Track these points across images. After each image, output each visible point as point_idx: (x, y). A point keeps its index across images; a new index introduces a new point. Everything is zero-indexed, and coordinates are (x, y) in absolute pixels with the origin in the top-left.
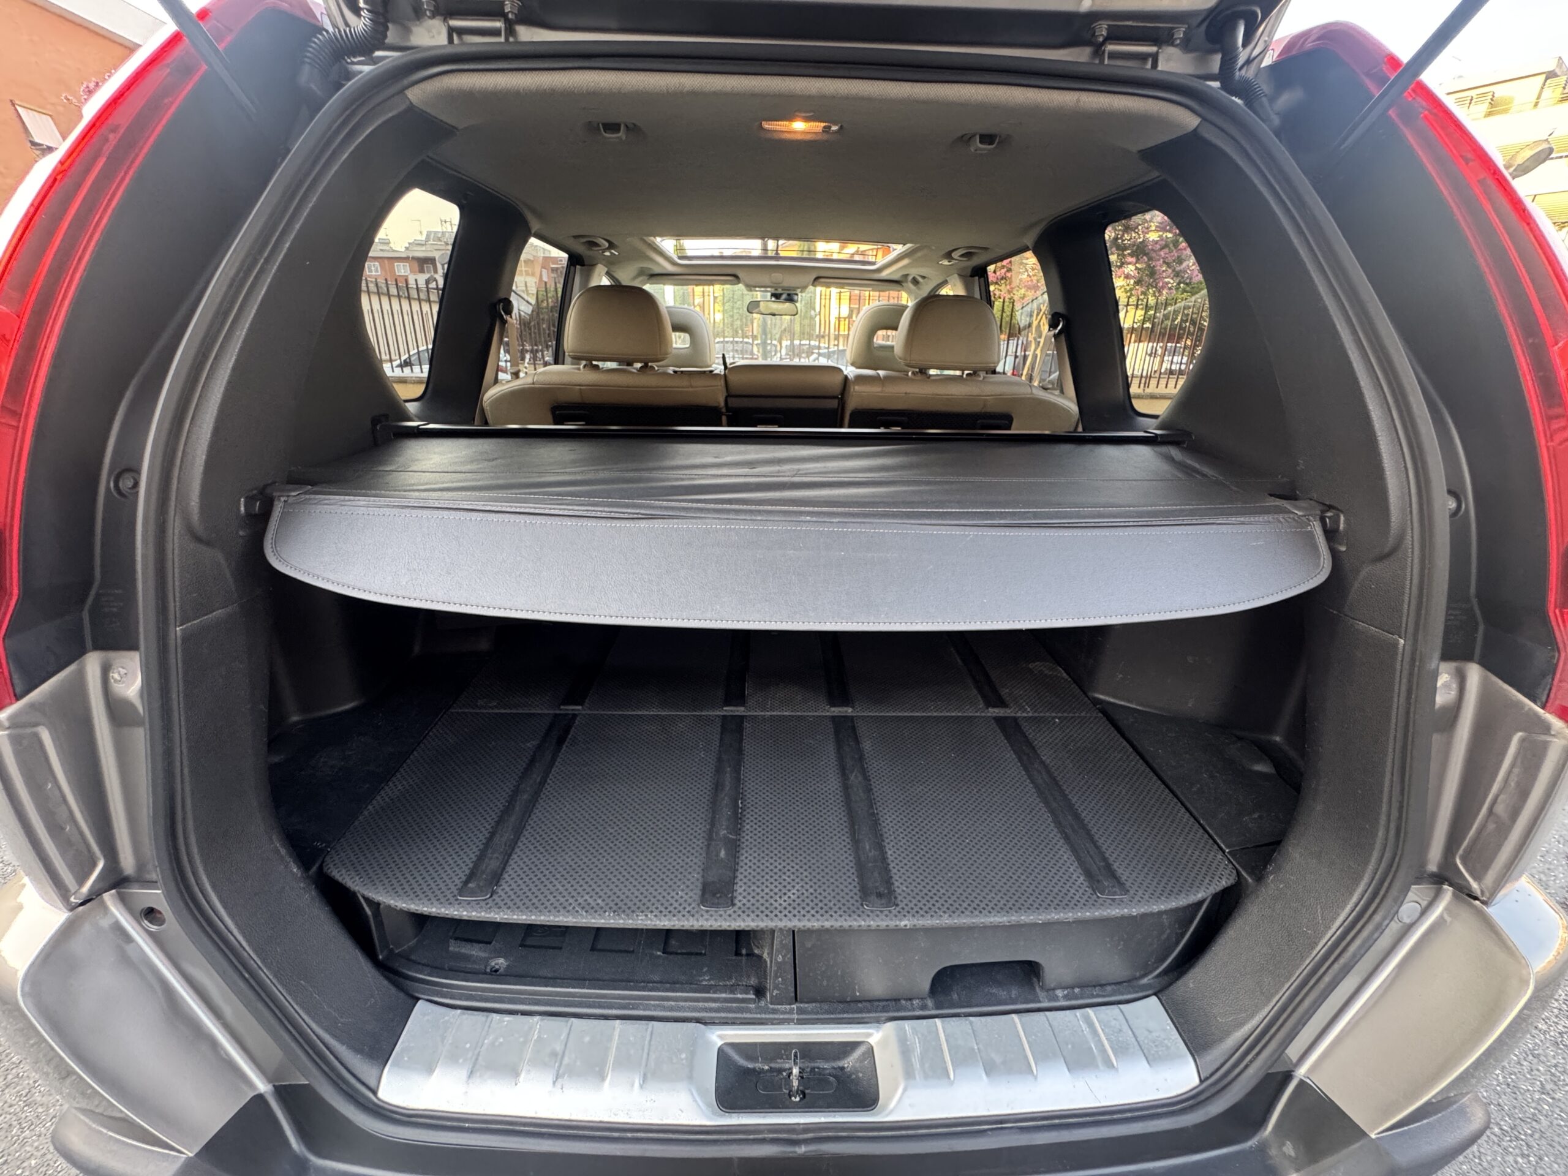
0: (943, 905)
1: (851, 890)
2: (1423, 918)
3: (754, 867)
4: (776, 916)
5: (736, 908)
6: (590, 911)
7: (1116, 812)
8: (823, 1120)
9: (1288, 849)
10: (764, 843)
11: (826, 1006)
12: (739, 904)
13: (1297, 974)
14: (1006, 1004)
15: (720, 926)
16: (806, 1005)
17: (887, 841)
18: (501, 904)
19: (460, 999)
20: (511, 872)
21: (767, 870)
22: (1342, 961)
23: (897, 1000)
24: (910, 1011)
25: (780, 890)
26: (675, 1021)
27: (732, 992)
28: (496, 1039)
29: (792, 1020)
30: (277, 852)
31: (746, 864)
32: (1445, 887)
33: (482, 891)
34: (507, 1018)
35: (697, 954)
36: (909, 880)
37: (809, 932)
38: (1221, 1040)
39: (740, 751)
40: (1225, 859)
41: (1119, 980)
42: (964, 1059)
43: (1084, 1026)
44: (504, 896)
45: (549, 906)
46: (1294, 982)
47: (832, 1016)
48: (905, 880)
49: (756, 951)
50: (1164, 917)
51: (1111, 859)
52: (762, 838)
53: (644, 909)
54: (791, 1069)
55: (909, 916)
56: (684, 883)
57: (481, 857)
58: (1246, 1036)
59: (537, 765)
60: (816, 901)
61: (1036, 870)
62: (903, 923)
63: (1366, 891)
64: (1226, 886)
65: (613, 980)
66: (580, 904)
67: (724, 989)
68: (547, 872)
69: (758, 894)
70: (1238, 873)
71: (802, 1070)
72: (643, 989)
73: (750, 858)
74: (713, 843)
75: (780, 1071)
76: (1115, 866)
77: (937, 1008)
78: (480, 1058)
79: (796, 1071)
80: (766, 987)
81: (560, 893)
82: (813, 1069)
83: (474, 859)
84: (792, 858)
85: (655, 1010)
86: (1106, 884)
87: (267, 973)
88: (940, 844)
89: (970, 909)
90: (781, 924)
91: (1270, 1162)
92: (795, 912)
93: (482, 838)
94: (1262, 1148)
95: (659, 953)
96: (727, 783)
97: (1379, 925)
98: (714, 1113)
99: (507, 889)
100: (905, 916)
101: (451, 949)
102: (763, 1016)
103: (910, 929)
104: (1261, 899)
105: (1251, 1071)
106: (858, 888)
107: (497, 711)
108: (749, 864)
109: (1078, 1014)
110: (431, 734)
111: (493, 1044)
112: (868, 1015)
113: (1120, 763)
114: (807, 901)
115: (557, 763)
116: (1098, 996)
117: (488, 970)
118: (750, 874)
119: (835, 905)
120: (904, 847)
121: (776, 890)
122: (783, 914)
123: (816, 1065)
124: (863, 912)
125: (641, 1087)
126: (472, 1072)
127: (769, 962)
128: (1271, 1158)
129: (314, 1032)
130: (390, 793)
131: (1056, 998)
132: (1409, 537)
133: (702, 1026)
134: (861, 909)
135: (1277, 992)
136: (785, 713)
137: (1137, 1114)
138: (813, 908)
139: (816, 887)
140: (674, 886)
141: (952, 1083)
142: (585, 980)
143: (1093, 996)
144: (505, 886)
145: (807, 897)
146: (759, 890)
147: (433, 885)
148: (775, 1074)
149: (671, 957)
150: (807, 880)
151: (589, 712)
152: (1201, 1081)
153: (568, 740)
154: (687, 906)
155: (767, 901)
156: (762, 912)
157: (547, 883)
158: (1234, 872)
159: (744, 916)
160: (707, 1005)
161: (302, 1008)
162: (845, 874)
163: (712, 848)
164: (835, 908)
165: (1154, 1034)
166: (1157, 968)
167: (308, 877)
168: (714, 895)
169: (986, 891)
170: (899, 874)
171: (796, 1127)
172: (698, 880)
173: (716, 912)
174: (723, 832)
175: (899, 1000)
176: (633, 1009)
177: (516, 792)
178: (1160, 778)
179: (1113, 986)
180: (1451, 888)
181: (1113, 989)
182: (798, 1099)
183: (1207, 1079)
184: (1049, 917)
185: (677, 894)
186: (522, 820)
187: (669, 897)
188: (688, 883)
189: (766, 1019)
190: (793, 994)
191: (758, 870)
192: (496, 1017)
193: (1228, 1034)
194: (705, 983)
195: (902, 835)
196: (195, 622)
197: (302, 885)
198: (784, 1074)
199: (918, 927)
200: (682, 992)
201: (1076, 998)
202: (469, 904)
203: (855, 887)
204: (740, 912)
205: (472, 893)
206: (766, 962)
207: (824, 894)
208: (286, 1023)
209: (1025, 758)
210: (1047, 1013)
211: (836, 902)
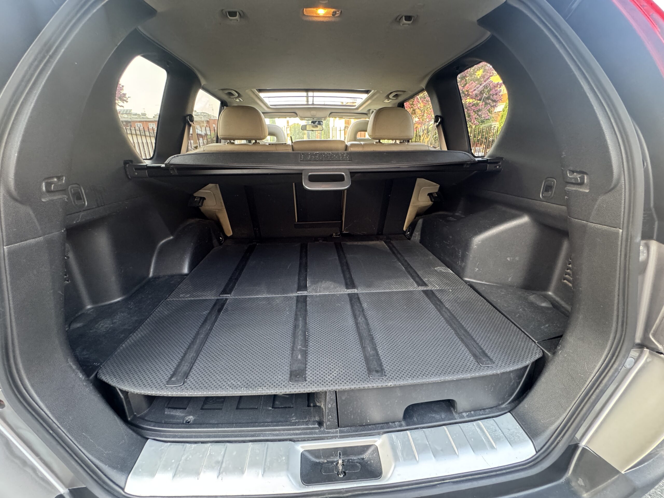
0: (408, 374)
1: (363, 370)
2: (636, 364)
3: (315, 362)
4: (327, 384)
5: (307, 382)
6: (234, 388)
7: (483, 328)
8: (355, 486)
9: (567, 338)
10: (319, 351)
11: (353, 428)
12: (308, 380)
13: (578, 396)
14: (440, 421)
15: (300, 391)
16: (344, 429)
17: (378, 346)
18: (188, 387)
19: (169, 438)
20: (194, 372)
21: (321, 363)
22: (600, 388)
23: (387, 423)
24: (394, 428)
25: (328, 372)
26: (279, 441)
27: (307, 425)
28: (188, 456)
29: (337, 436)
30: (71, 367)
31: (311, 361)
32: (645, 349)
33: (178, 382)
34: (194, 446)
35: (289, 407)
36: (391, 364)
37: (344, 391)
38: (544, 431)
39: (306, 310)
40: (536, 345)
41: (492, 406)
42: (423, 449)
43: (478, 429)
44: (190, 384)
45: (213, 387)
46: (576, 400)
47: (357, 433)
48: (389, 364)
49: (318, 404)
50: (511, 374)
51: (484, 349)
52: (318, 348)
53: (261, 385)
54: (338, 461)
55: (392, 381)
56: (281, 372)
57: (179, 366)
58: (556, 428)
59: (208, 321)
60: (346, 376)
61: (450, 356)
62: (389, 384)
63: (608, 354)
64: (539, 357)
65: (248, 423)
66: (229, 385)
67: (303, 423)
68: (212, 371)
69: (318, 375)
70: (543, 351)
71: (343, 461)
72: (263, 426)
73: (313, 358)
74: (295, 352)
75: (332, 462)
76: (487, 351)
77: (407, 426)
78: (180, 467)
79: (340, 462)
80: (323, 421)
81: (219, 380)
82: (348, 460)
83: (175, 367)
84: (333, 357)
85: (269, 436)
86: (484, 360)
87: (64, 430)
88: (403, 346)
89: (421, 375)
90: (330, 389)
91: (572, 489)
92: (337, 382)
93: (179, 356)
94: (568, 482)
95: (270, 408)
96: (300, 325)
97: (617, 369)
98: (300, 486)
99: (192, 380)
100: (390, 380)
101: (166, 413)
102: (323, 435)
103: (393, 387)
104: (556, 362)
105: (560, 445)
106: (366, 369)
107: (189, 299)
108: (313, 361)
109: (474, 424)
110: (156, 310)
111: (186, 460)
112: (374, 431)
113: (481, 307)
114: (342, 376)
115: (218, 320)
116: (482, 414)
117: (185, 422)
118: (313, 365)
119: (356, 377)
120: (387, 348)
121: (327, 372)
122: (331, 383)
123: (350, 458)
124: (370, 380)
125: (263, 475)
126: (175, 475)
127: (324, 409)
128: (572, 487)
129: (90, 460)
130: (134, 338)
131: (463, 417)
132: (623, 179)
133: (292, 443)
134: (369, 378)
135: (569, 406)
136: (326, 293)
137: (508, 471)
138: (345, 380)
139: (346, 370)
140: (276, 374)
141: (418, 462)
142: (233, 423)
143: (480, 415)
144: (191, 379)
145: (342, 375)
146: (318, 373)
147: (154, 381)
148: (330, 464)
149: (276, 409)
150: (341, 367)
151: (234, 297)
152: (537, 452)
153: (223, 310)
154: (283, 383)
155: (322, 378)
156: (320, 383)
157: (212, 376)
158: (541, 351)
159: (311, 386)
160: (294, 432)
161: (83, 447)
162: (359, 363)
163: (294, 355)
164: (356, 379)
165: (512, 431)
166: (509, 399)
167: (88, 380)
168: (296, 376)
169: (428, 366)
170: (385, 361)
171: (342, 490)
172: (288, 370)
173: (297, 384)
174: (299, 347)
175: (389, 423)
176: (258, 436)
177: (198, 334)
178: (500, 312)
179: (489, 410)
180: (648, 350)
181: (489, 411)
182: (342, 476)
183: (539, 451)
184: (459, 377)
185: (278, 377)
186: (200, 348)
187: (274, 379)
188: (283, 372)
189: (324, 437)
190: (337, 424)
191: (317, 364)
192: (188, 445)
193: (547, 428)
194: (293, 421)
195: (385, 344)
196: (16, 245)
197: (85, 384)
198: (335, 464)
199: (397, 385)
200: (282, 426)
201: (473, 416)
202: (172, 388)
203: (365, 368)
204: (309, 384)
205: (174, 383)
206: (323, 409)
207: (350, 373)
208: (74, 456)
209: (438, 307)
210: (460, 424)
211: (356, 376)
